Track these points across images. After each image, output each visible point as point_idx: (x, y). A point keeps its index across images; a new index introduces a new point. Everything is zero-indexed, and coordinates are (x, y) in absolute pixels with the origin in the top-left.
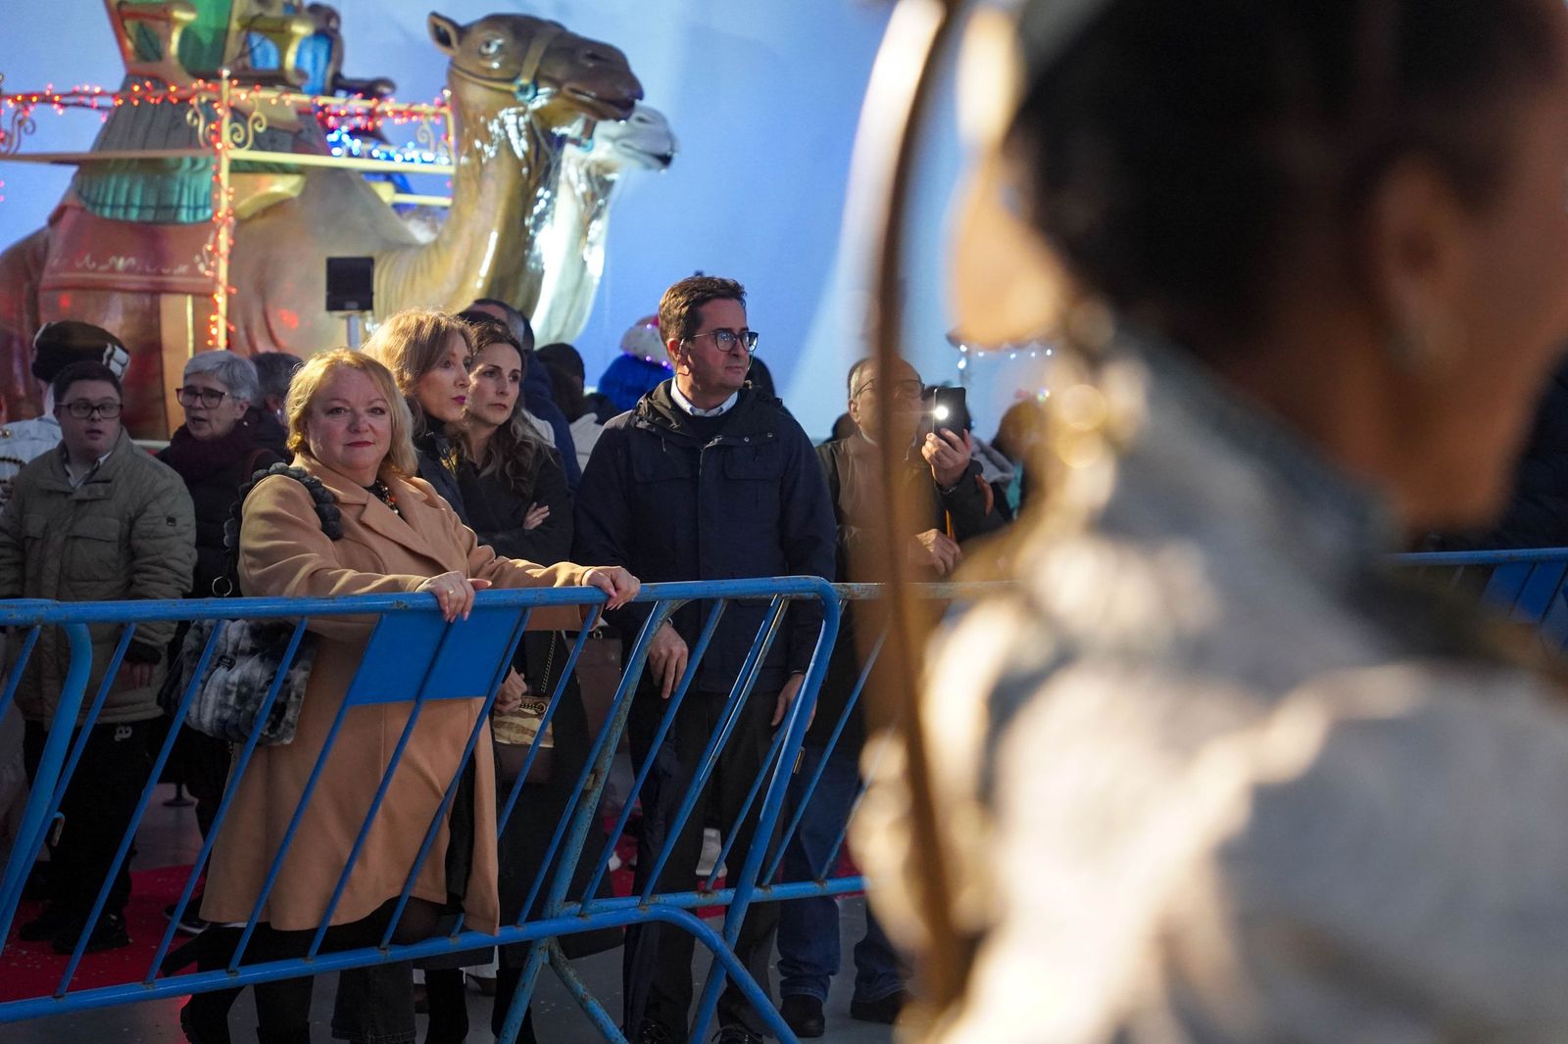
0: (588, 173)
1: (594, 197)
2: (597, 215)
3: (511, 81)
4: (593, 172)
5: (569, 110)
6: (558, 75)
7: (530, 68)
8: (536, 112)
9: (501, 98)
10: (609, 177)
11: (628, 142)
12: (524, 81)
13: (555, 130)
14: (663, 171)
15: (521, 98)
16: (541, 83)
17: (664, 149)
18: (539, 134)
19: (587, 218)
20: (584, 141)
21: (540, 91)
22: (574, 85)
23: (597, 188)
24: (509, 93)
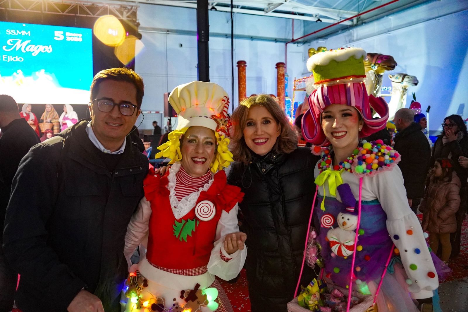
0: (403, 88)
1: (404, 92)
2: (404, 95)
3: (370, 65)
4: (403, 87)
5: (382, 69)
6: (379, 63)
7: (374, 62)
8: (375, 71)
9: (368, 68)
10: (407, 88)
11: (410, 82)
12: (373, 65)
13: (380, 74)
14: (416, 86)
15: (372, 68)
16: (376, 65)
17: (416, 82)
18: (376, 75)
19: (403, 95)
20: (402, 82)
21: (376, 66)
22: (382, 64)
23: (404, 90)
24: (370, 67)
